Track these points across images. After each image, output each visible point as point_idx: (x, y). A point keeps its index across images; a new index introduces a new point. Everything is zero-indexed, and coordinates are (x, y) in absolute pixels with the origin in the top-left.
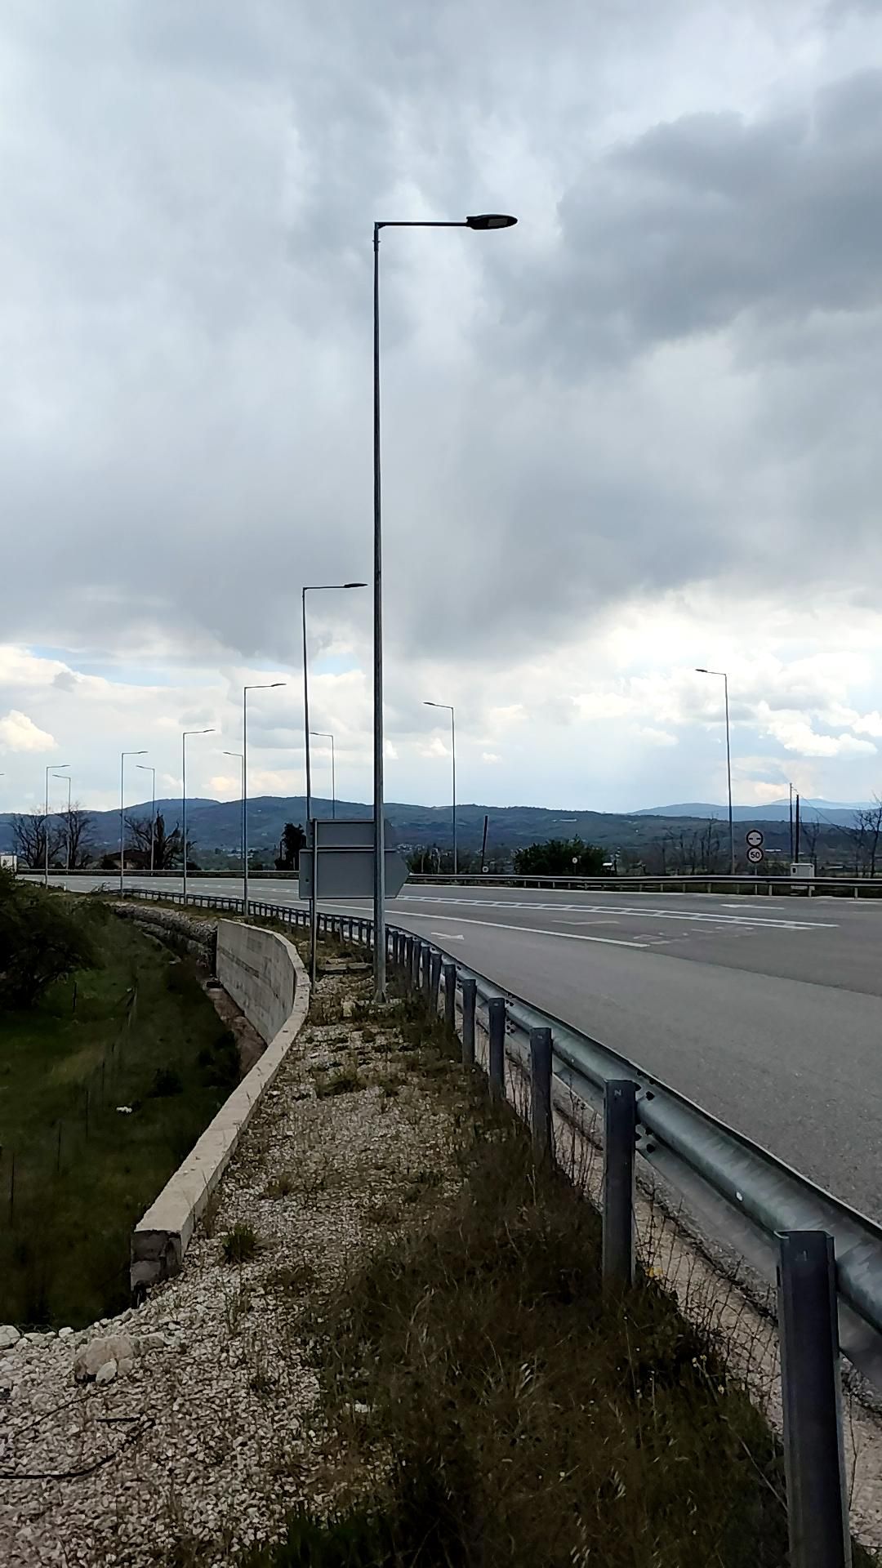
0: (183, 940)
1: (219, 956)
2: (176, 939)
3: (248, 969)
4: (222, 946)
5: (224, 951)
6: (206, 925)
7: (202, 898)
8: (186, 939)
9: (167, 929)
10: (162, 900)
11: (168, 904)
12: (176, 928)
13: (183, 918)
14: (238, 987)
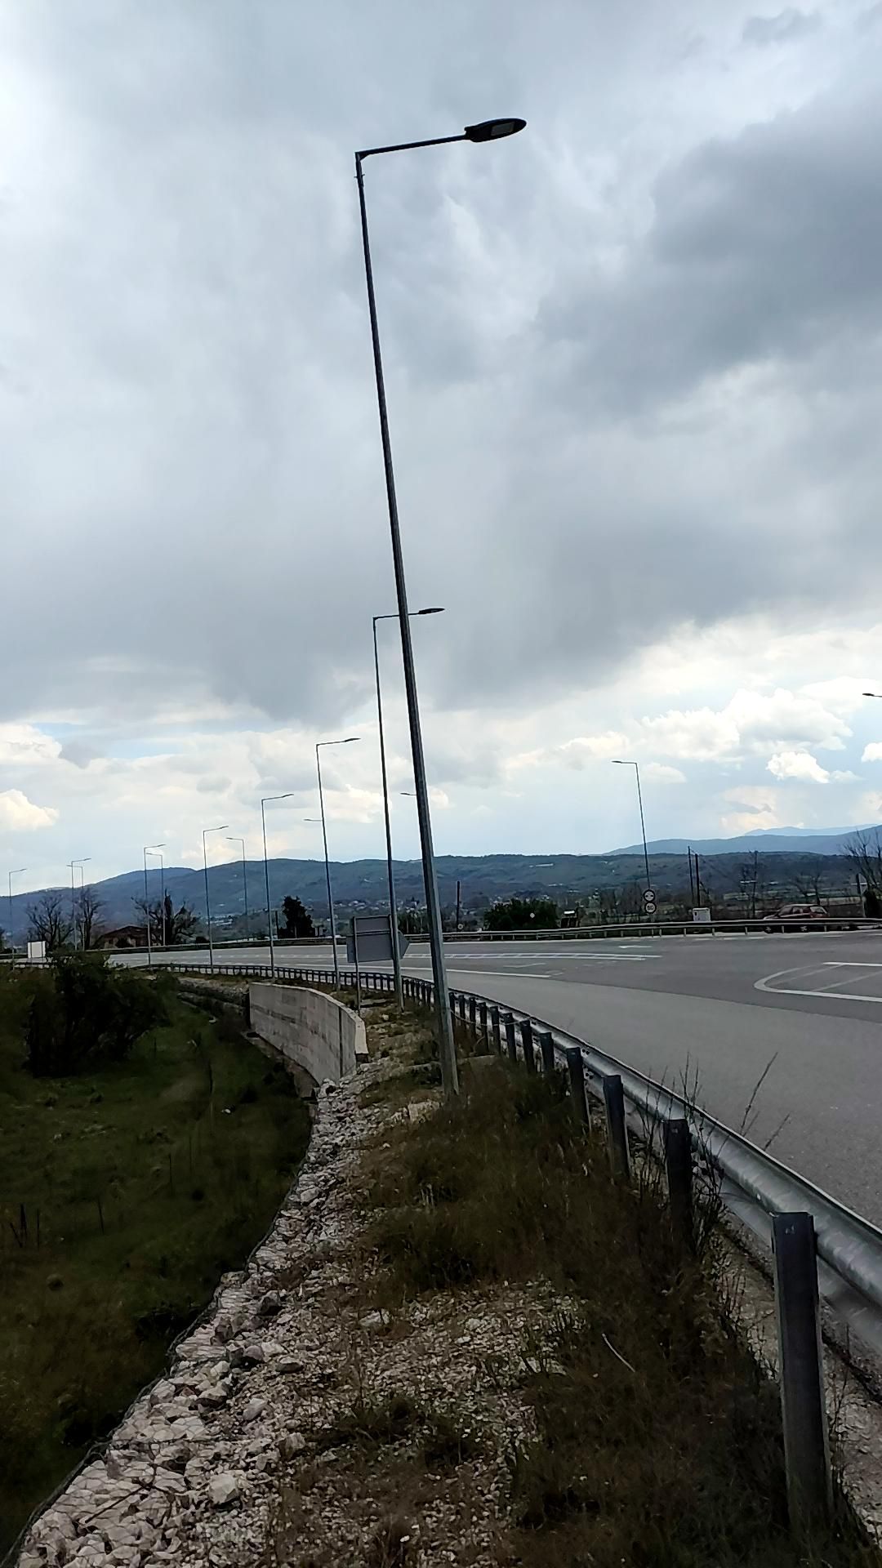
0: (217, 1003)
1: (253, 1014)
2: (210, 1002)
3: (283, 1018)
4: (255, 1004)
5: (257, 1008)
6: (239, 989)
7: (227, 968)
8: (219, 1001)
9: (201, 995)
10: (191, 971)
11: (196, 975)
12: (209, 993)
13: (215, 985)
14: (274, 1033)
